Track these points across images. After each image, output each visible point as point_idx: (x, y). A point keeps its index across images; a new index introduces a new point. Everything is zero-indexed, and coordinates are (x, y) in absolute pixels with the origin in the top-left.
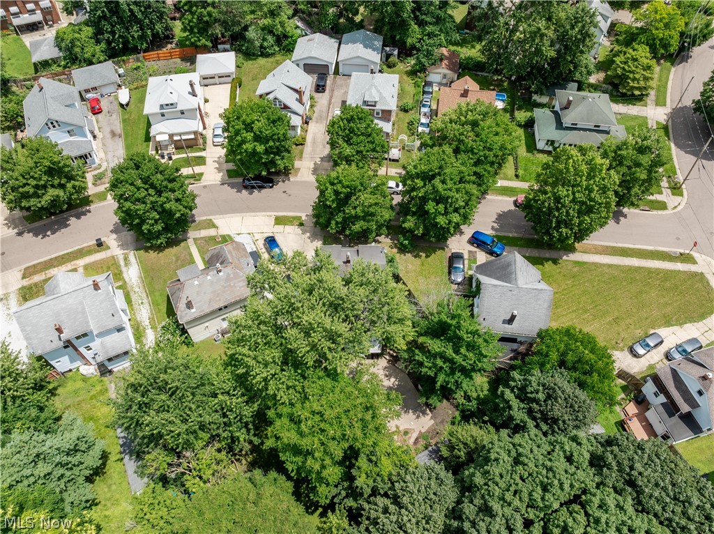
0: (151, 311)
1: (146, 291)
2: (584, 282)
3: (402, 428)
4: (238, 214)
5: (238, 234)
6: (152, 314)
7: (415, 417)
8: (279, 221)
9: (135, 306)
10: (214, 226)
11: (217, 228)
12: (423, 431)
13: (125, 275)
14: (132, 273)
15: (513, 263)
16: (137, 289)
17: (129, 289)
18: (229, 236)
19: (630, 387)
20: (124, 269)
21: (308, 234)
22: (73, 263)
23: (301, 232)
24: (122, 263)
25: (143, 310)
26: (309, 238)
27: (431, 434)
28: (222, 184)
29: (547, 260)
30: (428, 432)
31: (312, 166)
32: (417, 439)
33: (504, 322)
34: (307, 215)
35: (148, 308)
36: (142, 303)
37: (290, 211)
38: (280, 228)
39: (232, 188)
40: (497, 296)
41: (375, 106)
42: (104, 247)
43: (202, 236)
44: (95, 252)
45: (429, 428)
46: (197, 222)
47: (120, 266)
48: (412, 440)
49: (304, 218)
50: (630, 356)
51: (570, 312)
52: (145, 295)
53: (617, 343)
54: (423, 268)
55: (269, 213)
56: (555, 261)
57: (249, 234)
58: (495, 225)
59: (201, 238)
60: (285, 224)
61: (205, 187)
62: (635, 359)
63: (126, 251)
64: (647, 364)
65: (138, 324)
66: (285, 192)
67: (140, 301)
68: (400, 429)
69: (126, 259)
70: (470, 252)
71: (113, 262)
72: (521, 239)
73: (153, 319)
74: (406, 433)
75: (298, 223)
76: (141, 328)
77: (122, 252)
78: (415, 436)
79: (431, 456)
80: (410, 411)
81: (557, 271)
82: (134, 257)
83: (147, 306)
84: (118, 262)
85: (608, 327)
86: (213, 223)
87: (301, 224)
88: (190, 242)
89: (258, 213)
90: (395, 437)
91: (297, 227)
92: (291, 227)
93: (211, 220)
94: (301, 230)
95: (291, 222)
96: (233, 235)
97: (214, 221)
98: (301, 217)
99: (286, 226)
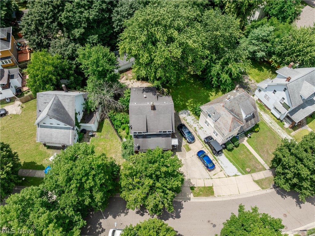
0: (263, 119)
1: (273, 130)
3: (128, 81)
4: (244, 197)
5: (236, 175)
6: (262, 118)
8: (209, 191)
9: (273, 121)
10: (258, 182)
11: (254, 181)
16: (280, 131)
17: (284, 131)
18: (243, 174)
23: (192, 181)
25: (268, 120)
34: (189, 199)
35: (266, 121)
36: (271, 123)
37: (204, 203)
38: (208, 183)
43: (261, 172)
46: (272, 187)
49: (191, 196)
52: (272, 128)
55: (221, 199)
57: (229, 176)
59: (260, 170)
60: (205, 187)
66: (214, 226)
74: (127, 79)
75: (195, 189)
83: (268, 122)
86: (259, 185)
87: (192, 188)
88: (267, 168)
89: (229, 199)
90: (131, 78)
91: (195, 186)
92: (199, 186)
93: (263, 188)
94: (191, 183)
95: (201, 191)
96: (239, 173)
97: (259, 188)
98: (194, 196)
99: (203, 186)
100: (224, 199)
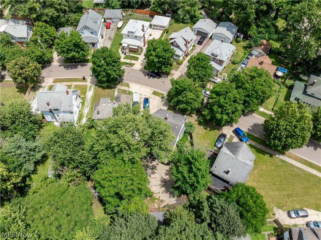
0: (89, 111)
2: (281, 171)
3: (161, 198)
4: (140, 85)
5: (136, 93)
6: (89, 112)
7: (169, 196)
8: (155, 93)
9: (85, 107)
10: (128, 86)
11: (129, 87)
12: (169, 204)
13: (87, 94)
14: (90, 94)
15: (240, 147)
16: (88, 101)
17: (86, 100)
18: (132, 92)
19: (279, 230)
20: (88, 91)
21: (163, 103)
22: (72, 83)
23: (161, 101)
24: (88, 89)
25: (87, 109)
26: (163, 104)
27: (172, 207)
28: (140, 71)
29: (268, 153)
30: (171, 205)
31: (180, 75)
32: (165, 206)
33: (224, 172)
35: (89, 109)
36: (88, 106)
37: (161, 91)
38: (153, 96)
39: (143, 73)
40: (225, 159)
41: (216, 57)
42: (85, 80)
43: (122, 89)
44: (81, 81)
45: (173, 204)
46: (123, 82)
47: (87, 90)
48: (163, 205)
50: (287, 215)
51: (266, 182)
52: (90, 104)
53: (283, 206)
54: (206, 135)
55: (152, 89)
56: (271, 156)
57: (140, 94)
58: (251, 128)
61: (133, 70)
62: (289, 218)
63: (92, 85)
64: (294, 223)
65: (82, 114)
66: (163, 82)
67: (87, 106)
68: (160, 199)
69: (90, 88)
70: (231, 136)
71: (85, 87)
72: (259, 139)
73: (88, 114)
74: (162, 201)
76: (83, 116)
77: (90, 84)
78: (165, 204)
79: (164, 215)
80: (168, 193)
81: (270, 161)
82: (93, 88)
84: (87, 88)
85: (282, 197)
86: (129, 85)
87: (163, 98)
88: (116, 89)
89: (148, 87)
90: (156, 201)
91: (160, 98)
92: (158, 97)
93: (128, 83)
94: (162, 100)
95: (159, 95)
96: (133, 93)
97: (130, 84)
98: (164, 94)
99: (156, 96)
100: (150, 88)
